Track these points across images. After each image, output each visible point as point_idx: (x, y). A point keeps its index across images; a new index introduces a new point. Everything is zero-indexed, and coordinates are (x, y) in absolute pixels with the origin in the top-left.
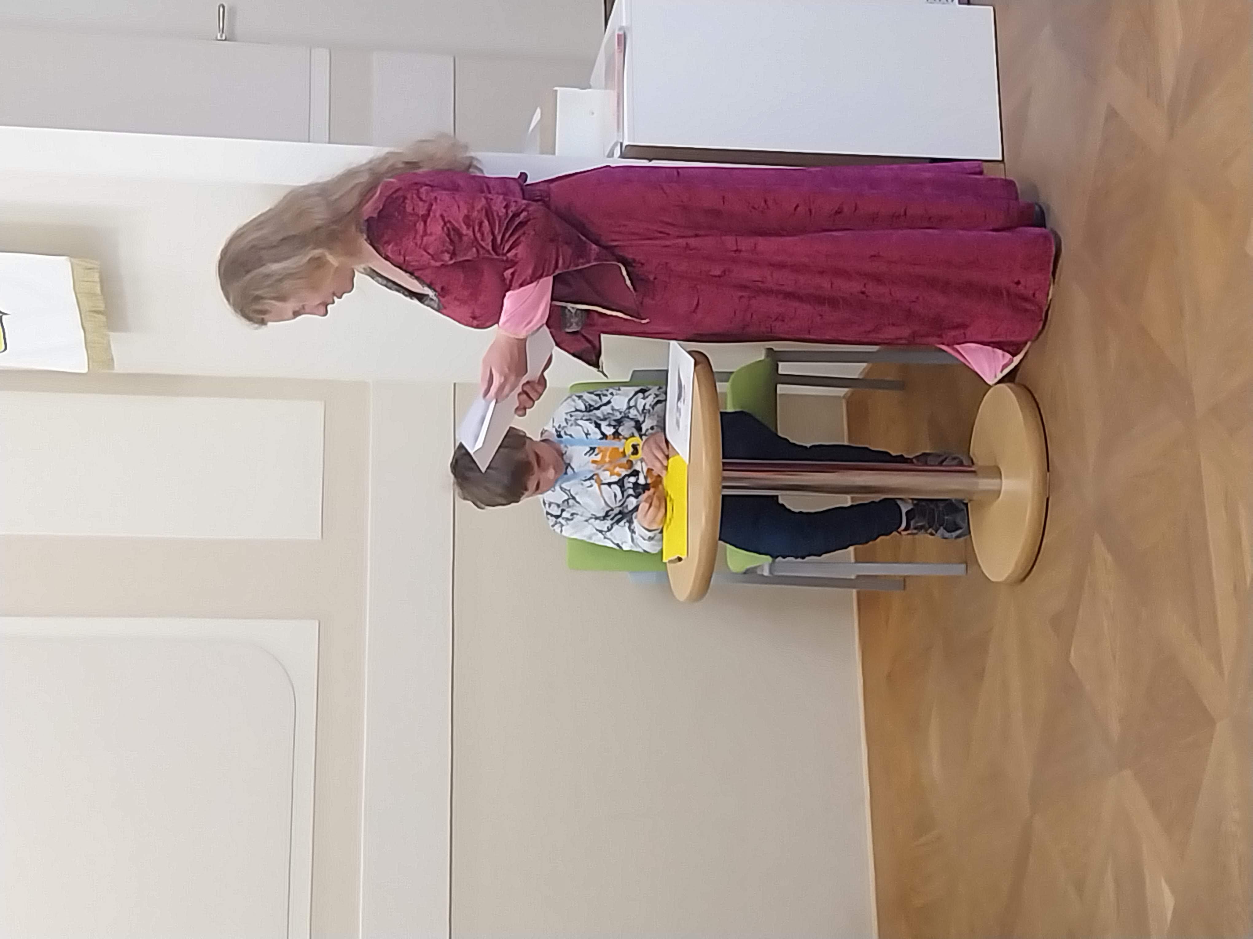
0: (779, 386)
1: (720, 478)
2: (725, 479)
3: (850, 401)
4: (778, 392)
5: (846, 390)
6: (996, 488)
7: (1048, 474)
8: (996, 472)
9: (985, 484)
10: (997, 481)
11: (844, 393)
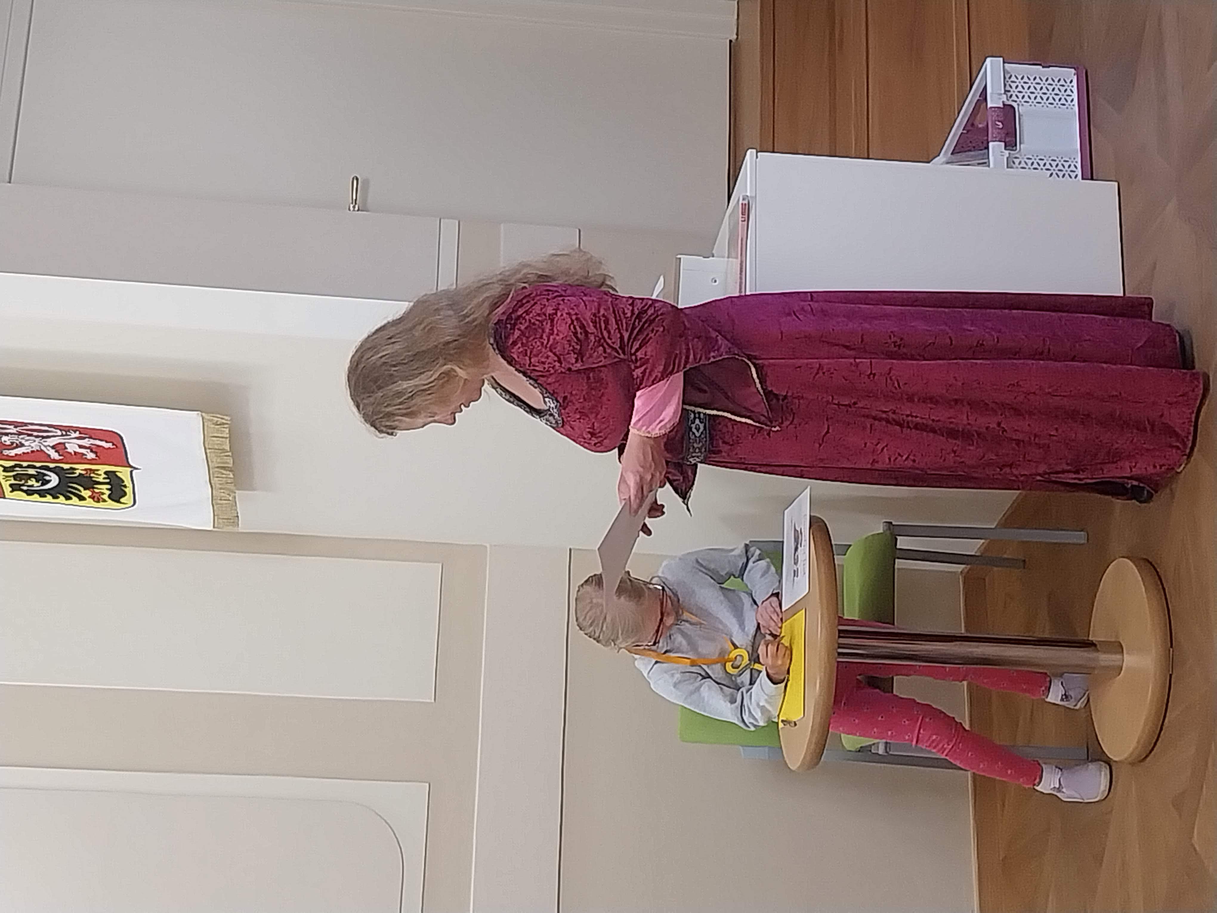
0: (897, 560)
1: (836, 646)
2: (840, 646)
3: (967, 578)
4: (896, 566)
5: (963, 566)
6: (1119, 663)
7: (1171, 650)
8: (1118, 648)
9: (1105, 659)
10: (1119, 657)
11: (960, 570)
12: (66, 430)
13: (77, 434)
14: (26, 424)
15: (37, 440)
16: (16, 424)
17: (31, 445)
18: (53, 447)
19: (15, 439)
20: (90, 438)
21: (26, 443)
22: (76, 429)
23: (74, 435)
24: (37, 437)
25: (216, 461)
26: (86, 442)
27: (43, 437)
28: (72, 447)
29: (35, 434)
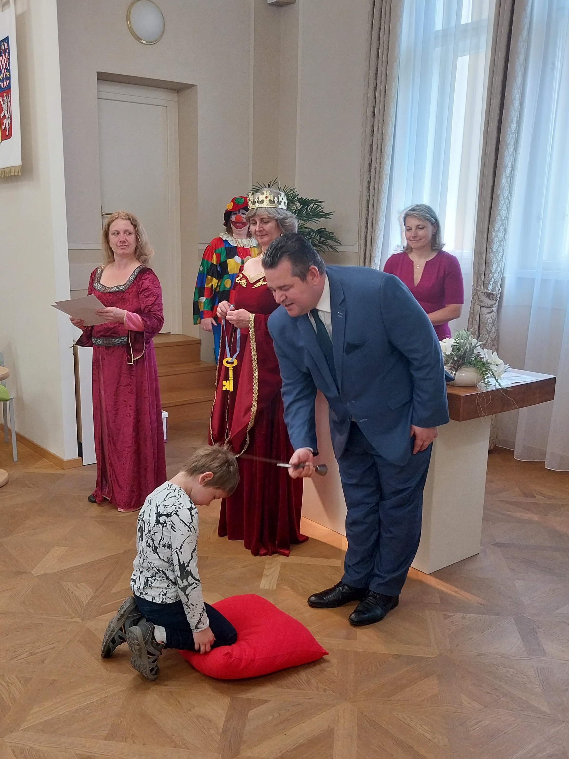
12: (10, 119)
13: (10, 123)
14: (11, 105)
15: (6, 109)
16: (10, 101)
17: (4, 106)
18: (4, 114)
19: (5, 101)
20: (9, 127)
21: (5, 105)
22: (11, 122)
23: (9, 121)
24: (7, 109)
25: (7, 170)
26: (7, 126)
27: (7, 111)
28: (5, 121)
29: (8, 108)
